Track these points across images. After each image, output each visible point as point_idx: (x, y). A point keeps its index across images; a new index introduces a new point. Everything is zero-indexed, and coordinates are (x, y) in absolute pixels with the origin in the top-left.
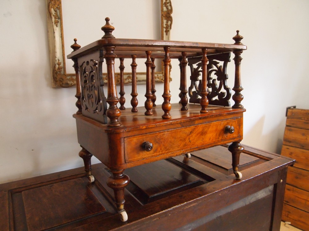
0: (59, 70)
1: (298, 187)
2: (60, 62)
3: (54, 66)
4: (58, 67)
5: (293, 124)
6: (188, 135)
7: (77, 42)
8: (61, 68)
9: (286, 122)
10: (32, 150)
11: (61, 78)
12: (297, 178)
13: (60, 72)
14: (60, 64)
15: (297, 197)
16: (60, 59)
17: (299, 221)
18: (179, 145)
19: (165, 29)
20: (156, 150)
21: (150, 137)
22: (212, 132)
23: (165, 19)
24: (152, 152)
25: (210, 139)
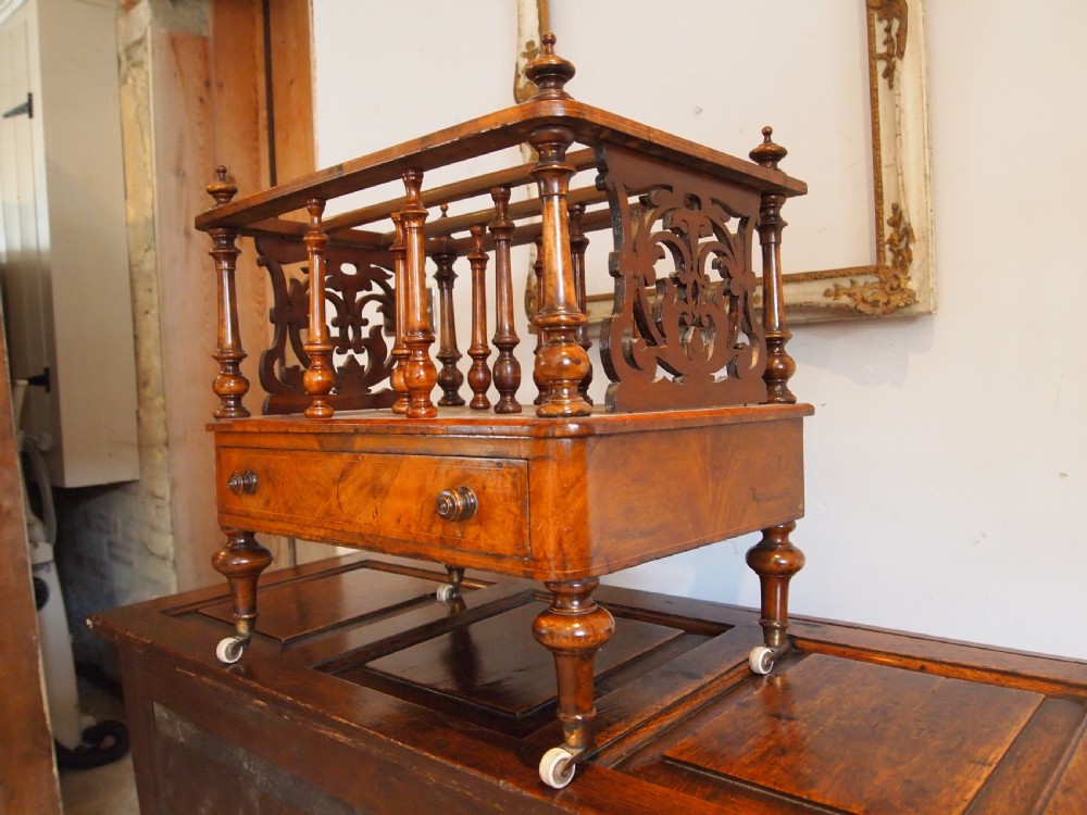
6: (335, 482)
19: (881, 66)
20: (268, 502)
21: (259, 461)
22: (404, 495)
23: (880, 20)
24: (261, 502)
25: (399, 521)
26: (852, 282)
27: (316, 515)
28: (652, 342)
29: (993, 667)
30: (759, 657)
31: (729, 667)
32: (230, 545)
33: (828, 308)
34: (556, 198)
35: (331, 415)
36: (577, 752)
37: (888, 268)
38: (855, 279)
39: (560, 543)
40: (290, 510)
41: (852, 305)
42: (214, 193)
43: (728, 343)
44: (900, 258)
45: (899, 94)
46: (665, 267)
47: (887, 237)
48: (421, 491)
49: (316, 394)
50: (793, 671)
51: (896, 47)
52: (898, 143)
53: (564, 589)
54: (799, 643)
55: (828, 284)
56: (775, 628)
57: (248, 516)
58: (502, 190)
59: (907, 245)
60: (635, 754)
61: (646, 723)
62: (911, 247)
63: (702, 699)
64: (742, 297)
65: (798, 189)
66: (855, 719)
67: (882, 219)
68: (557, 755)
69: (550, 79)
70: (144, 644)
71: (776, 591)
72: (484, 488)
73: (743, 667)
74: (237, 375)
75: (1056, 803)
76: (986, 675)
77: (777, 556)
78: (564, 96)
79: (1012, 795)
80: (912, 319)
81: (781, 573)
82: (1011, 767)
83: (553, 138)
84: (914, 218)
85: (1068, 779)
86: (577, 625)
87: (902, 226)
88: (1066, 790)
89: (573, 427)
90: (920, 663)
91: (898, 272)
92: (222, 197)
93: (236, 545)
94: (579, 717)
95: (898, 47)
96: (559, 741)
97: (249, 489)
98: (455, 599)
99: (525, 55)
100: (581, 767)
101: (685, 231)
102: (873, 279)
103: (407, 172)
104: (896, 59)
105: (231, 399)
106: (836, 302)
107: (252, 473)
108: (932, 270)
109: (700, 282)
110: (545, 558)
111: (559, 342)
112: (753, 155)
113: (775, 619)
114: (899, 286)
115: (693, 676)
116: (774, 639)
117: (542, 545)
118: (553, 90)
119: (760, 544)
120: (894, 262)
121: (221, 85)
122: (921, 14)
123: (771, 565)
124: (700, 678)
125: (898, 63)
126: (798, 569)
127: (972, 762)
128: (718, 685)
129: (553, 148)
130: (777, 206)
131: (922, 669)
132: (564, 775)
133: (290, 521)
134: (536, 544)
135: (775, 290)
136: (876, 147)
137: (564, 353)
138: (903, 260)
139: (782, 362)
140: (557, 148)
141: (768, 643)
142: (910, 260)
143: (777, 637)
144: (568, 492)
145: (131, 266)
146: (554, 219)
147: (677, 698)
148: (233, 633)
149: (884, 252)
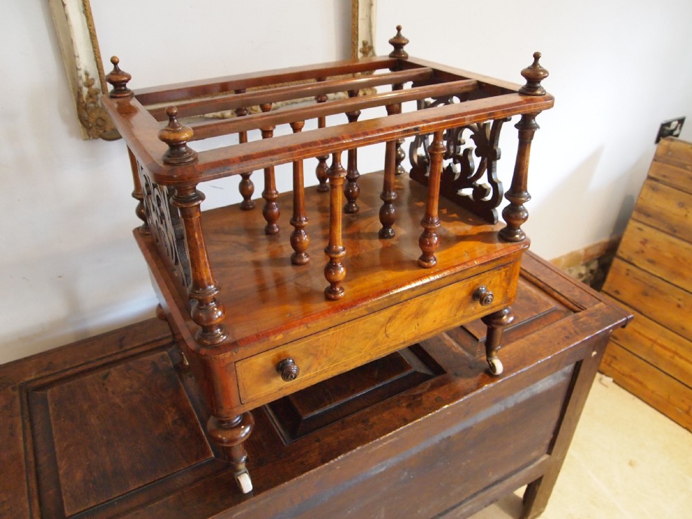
0: (90, 100)
1: (644, 313)
2: (90, 77)
3: (78, 92)
4: (89, 93)
5: (664, 176)
6: (383, 325)
7: (119, 65)
8: (97, 93)
9: (650, 168)
10: (60, 277)
11: (100, 118)
12: (645, 294)
13: (94, 103)
14: (93, 84)
15: (635, 331)
16: (89, 70)
17: (631, 377)
18: (361, 349)
20: (309, 368)
22: (439, 307)
25: (435, 321)
27: (365, 350)
40: (334, 362)
48: (452, 300)
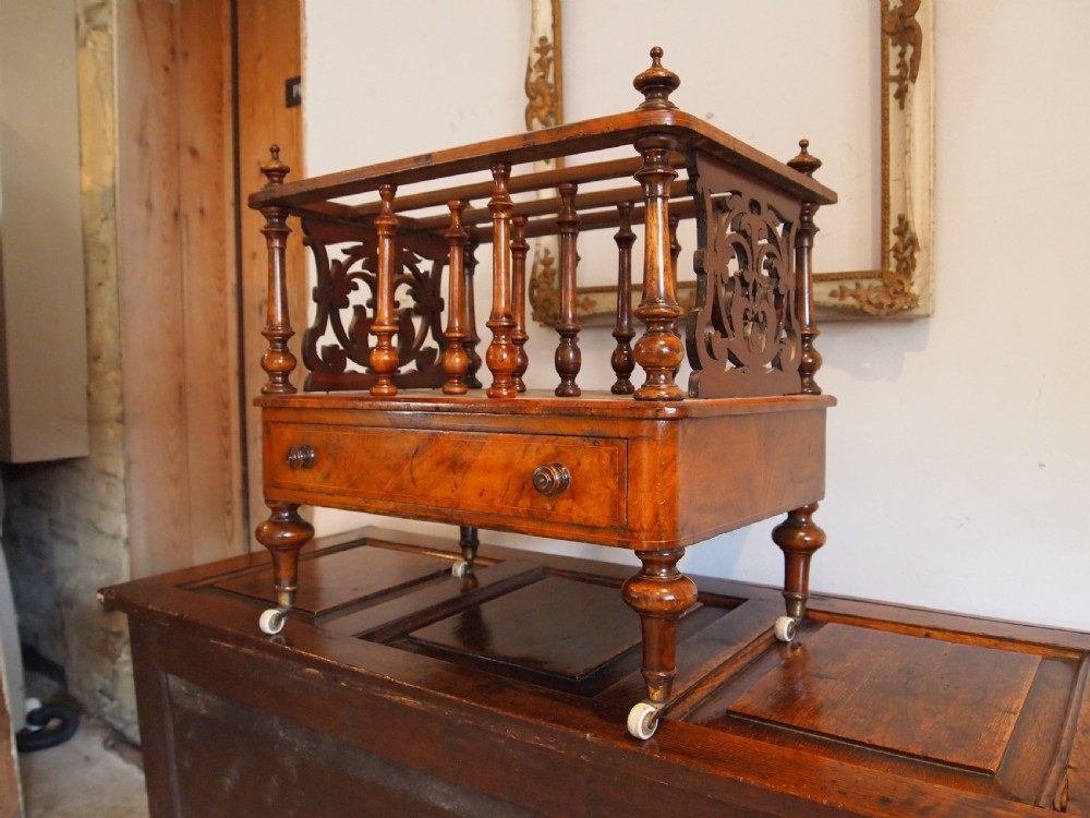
6: (409, 458)
8: (553, 274)
18: (382, 483)
19: (893, 88)
20: (328, 476)
21: (317, 436)
22: (488, 470)
23: (894, 45)
24: (319, 476)
25: (481, 495)
26: (858, 285)
27: (385, 489)
28: (725, 335)
29: (991, 634)
30: (784, 625)
31: (757, 635)
32: (273, 519)
33: (834, 308)
34: (659, 200)
35: (395, 394)
36: (660, 706)
37: (891, 273)
38: (860, 282)
39: (656, 515)
40: (353, 485)
41: (858, 306)
42: (267, 172)
43: (775, 338)
44: (904, 265)
45: (910, 115)
46: (733, 266)
47: (892, 245)
48: (507, 467)
49: (382, 372)
50: (812, 640)
51: (909, 71)
52: (907, 160)
53: (655, 557)
54: (811, 614)
55: (835, 286)
56: (797, 599)
57: (302, 489)
58: (571, 185)
59: (912, 253)
60: (696, 709)
61: (700, 684)
62: (916, 255)
63: (742, 662)
64: (786, 296)
65: (829, 198)
66: (886, 677)
67: (888, 228)
68: (645, 709)
69: (658, 90)
70: (170, 618)
71: (799, 565)
72: (579, 464)
73: (769, 635)
74: (286, 352)
75: (1080, 742)
76: (985, 640)
77: (802, 534)
78: (670, 107)
79: (1037, 738)
80: (910, 320)
81: (806, 549)
82: (1031, 715)
83: (658, 144)
84: (918, 228)
85: (1084, 723)
86: (664, 591)
87: (907, 236)
88: (1084, 732)
89: (671, 411)
90: (924, 631)
91: (902, 278)
92: (276, 176)
93: (280, 518)
94: (661, 674)
95: (912, 72)
96: (644, 697)
97: (307, 464)
98: (469, 575)
99: (537, 50)
100: (661, 720)
101: (749, 233)
102: (877, 283)
103: (497, 165)
104: (908, 82)
105: (279, 375)
106: (842, 302)
107: (309, 448)
108: (931, 277)
109: (759, 281)
110: (642, 528)
111: (658, 331)
112: (791, 164)
113: (797, 591)
114: (903, 290)
115: (728, 643)
116: (795, 609)
117: (639, 517)
118: (660, 101)
119: (785, 523)
120: (898, 269)
121: (186, 55)
122: (931, 43)
123: (796, 542)
124: (734, 644)
125: (911, 86)
126: (820, 546)
127: (999, 710)
128: (752, 651)
129: (658, 153)
130: (812, 212)
131: (927, 636)
132: (650, 727)
133: (354, 495)
134: (633, 516)
135: (806, 290)
136: (885, 162)
137: (662, 343)
138: (906, 267)
139: (811, 357)
140: (662, 153)
141: (790, 614)
142: (914, 267)
143: (799, 608)
144: (665, 469)
145: (84, 236)
146: (657, 218)
147: (720, 662)
148: (275, 604)
149: (888, 259)
